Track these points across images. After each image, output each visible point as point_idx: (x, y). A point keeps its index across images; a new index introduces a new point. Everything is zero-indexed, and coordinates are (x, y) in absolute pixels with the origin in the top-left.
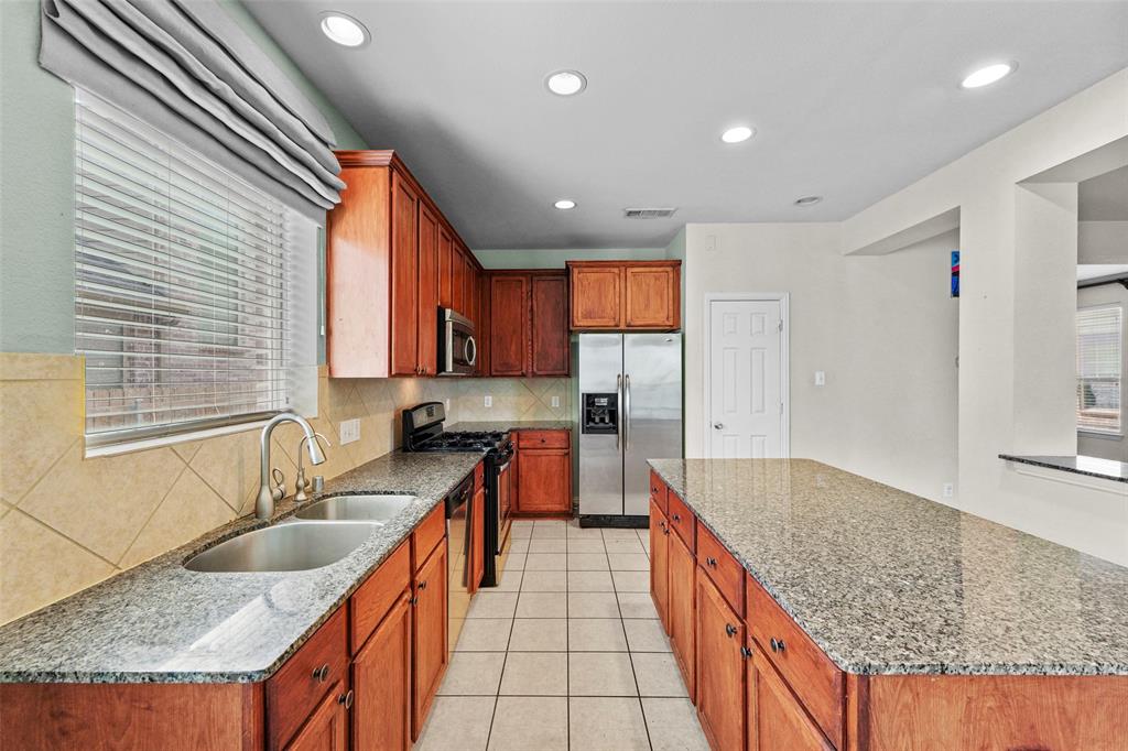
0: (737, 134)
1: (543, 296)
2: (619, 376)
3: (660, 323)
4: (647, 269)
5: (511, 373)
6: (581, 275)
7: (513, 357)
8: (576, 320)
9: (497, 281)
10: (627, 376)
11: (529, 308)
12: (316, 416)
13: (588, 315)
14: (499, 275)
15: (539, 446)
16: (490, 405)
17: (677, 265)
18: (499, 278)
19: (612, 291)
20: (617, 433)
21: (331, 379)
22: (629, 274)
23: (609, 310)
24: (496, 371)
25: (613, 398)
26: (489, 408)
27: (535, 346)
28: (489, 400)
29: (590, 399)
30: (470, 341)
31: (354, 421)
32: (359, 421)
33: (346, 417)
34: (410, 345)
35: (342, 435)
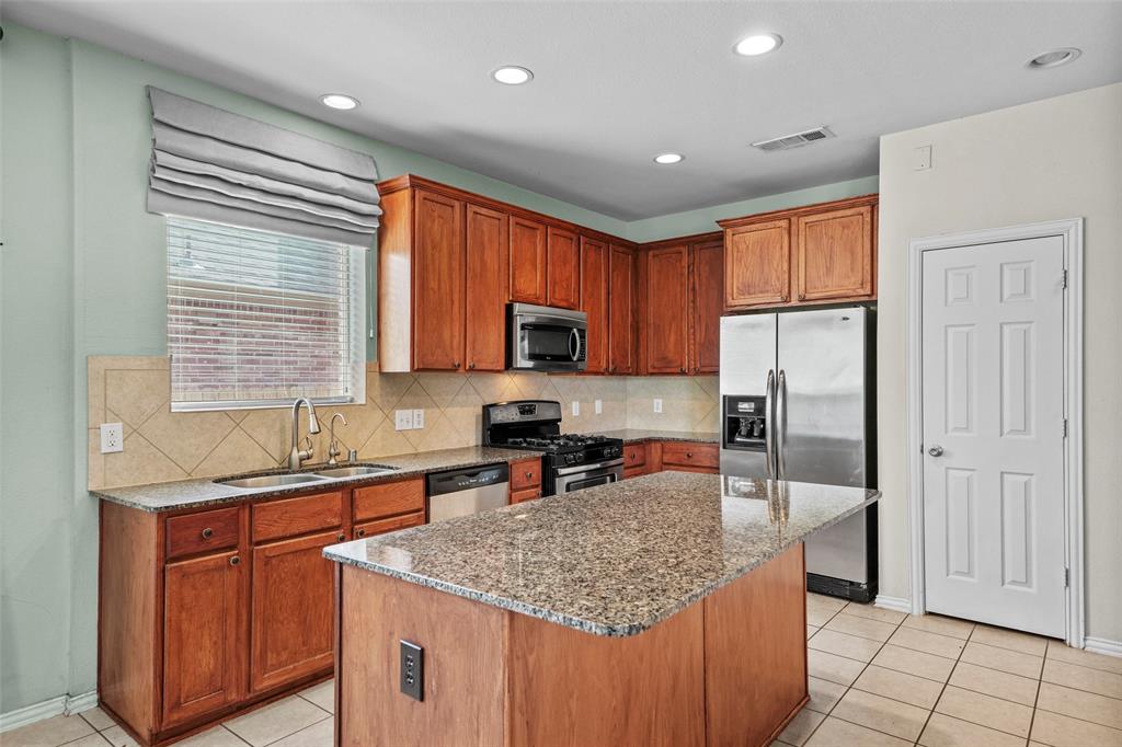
0: (756, 44)
1: (707, 268)
2: (771, 372)
3: (850, 293)
4: (830, 215)
5: (668, 370)
6: (736, 237)
7: (672, 350)
8: (729, 298)
9: (654, 256)
10: (782, 372)
11: (691, 286)
12: (364, 402)
13: (747, 289)
14: (657, 249)
15: (685, 462)
16: (660, 411)
17: (872, 202)
18: (657, 252)
19: (777, 255)
20: (766, 451)
21: (382, 374)
22: (802, 226)
23: (774, 280)
24: (654, 368)
25: (759, 402)
26: (659, 414)
27: (698, 336)
28: (658, 405)
29: (731, 402)
30: (574, 334)
31: (415, 411)
32: (422, 411)
33: (405, 407)
34: (448, 343)
35: (397, 421)
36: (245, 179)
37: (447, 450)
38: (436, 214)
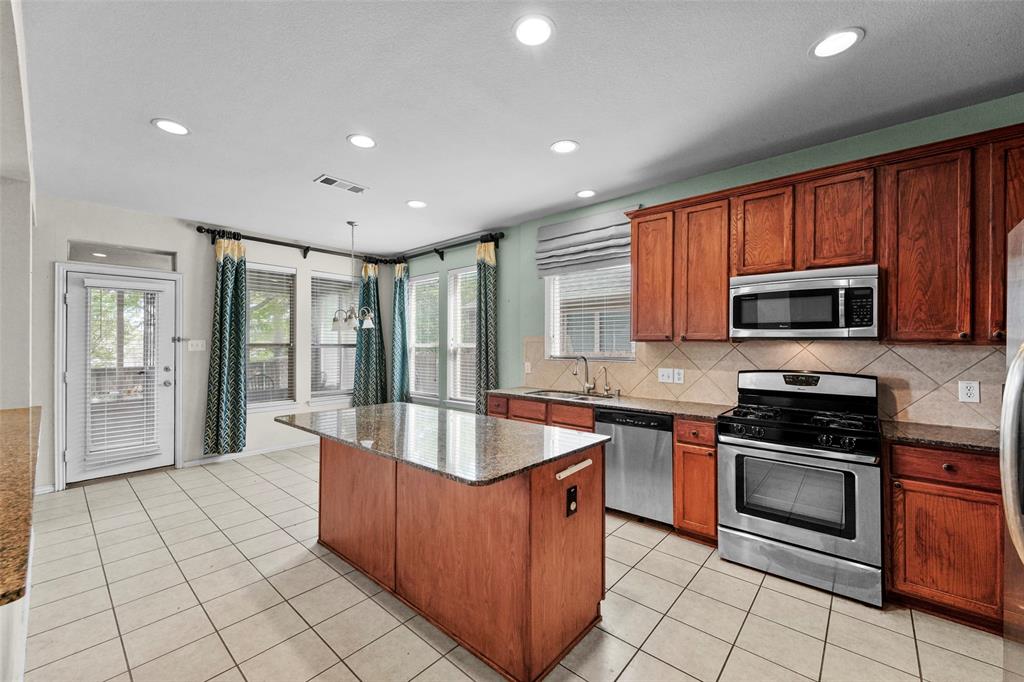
31: (676, 371)
32: (682, 371)
33: (667, 366)
34: (661, 319)
35: (660, 376)
36: (572, 250)
37: (707, 405)
38: (650, 230)
